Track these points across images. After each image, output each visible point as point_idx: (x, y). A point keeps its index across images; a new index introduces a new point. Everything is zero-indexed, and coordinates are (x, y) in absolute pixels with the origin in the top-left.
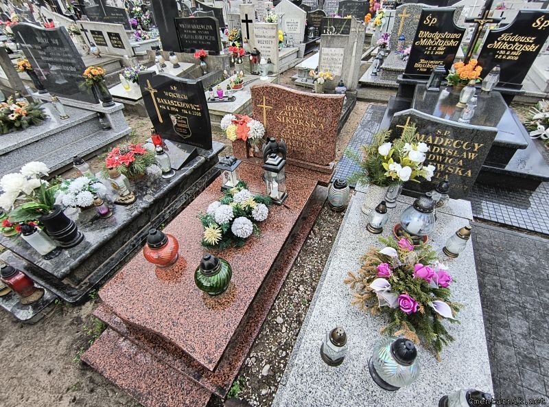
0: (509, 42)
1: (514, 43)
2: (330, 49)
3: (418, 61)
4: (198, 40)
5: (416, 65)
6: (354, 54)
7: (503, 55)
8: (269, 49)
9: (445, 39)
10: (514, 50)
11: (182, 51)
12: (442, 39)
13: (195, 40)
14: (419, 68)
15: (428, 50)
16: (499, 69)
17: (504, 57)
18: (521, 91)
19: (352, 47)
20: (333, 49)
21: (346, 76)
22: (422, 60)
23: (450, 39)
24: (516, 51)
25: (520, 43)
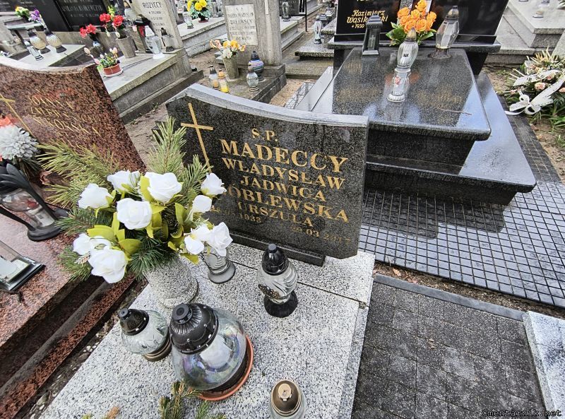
2: (236, 6)
3: (351, 14)
4: (84, 12)
5: (350, 20)
6: (267, 12)
8: (159, 15)
11: (71, 30)
13: (81, 12)
14: (354, 24)
16: (457, 12)
18: (494, 45)
19: (263, 1)
20: (239, 7)
21: (265, 45)
22: (356, 12)
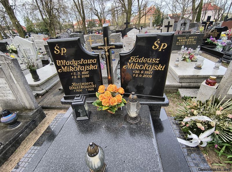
0: (139, 63)
1: (143, 64)
3: (71, 85)
5: (71, 88)
6: (16, 82)
7: (139, 74)
9: (83, 65)
10: (146, 70)
12: (81, 65)
14: (75, 90)
15: (73, 75)
17: (140, 76)
19: (11, 77)
22: (74, 84)
23: (89, 65)
24: (148, 70)
25: (148, 64)
